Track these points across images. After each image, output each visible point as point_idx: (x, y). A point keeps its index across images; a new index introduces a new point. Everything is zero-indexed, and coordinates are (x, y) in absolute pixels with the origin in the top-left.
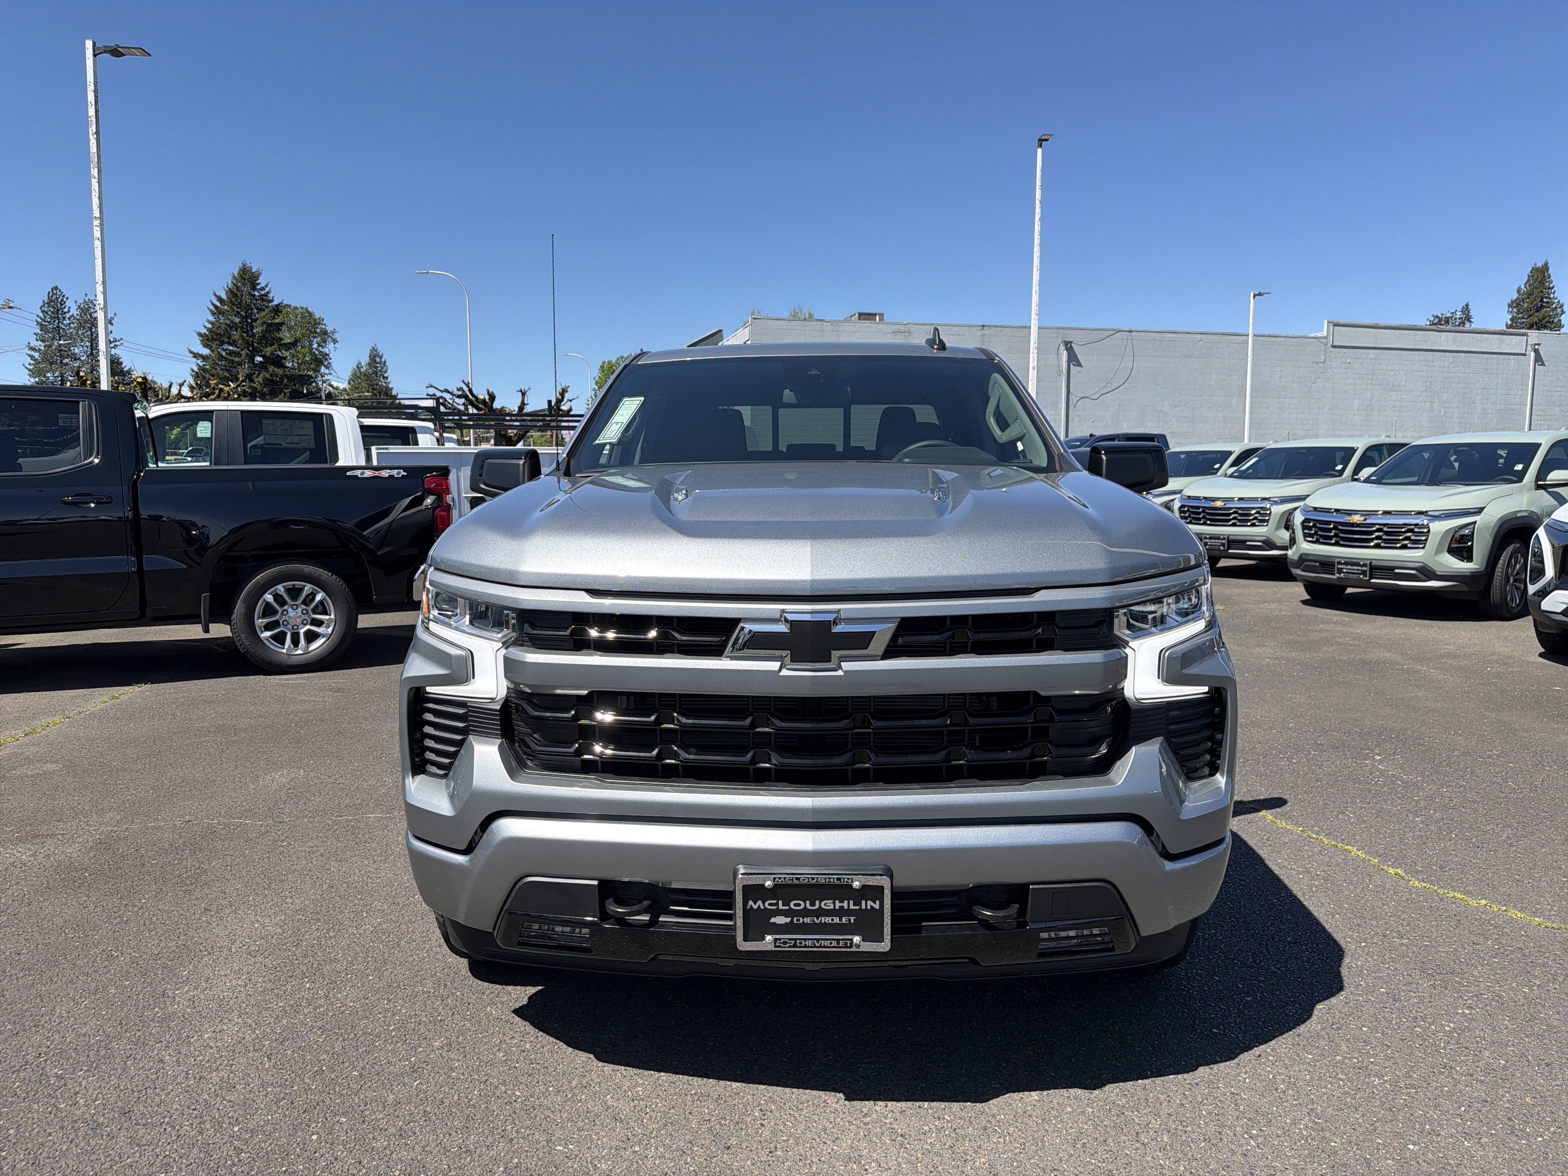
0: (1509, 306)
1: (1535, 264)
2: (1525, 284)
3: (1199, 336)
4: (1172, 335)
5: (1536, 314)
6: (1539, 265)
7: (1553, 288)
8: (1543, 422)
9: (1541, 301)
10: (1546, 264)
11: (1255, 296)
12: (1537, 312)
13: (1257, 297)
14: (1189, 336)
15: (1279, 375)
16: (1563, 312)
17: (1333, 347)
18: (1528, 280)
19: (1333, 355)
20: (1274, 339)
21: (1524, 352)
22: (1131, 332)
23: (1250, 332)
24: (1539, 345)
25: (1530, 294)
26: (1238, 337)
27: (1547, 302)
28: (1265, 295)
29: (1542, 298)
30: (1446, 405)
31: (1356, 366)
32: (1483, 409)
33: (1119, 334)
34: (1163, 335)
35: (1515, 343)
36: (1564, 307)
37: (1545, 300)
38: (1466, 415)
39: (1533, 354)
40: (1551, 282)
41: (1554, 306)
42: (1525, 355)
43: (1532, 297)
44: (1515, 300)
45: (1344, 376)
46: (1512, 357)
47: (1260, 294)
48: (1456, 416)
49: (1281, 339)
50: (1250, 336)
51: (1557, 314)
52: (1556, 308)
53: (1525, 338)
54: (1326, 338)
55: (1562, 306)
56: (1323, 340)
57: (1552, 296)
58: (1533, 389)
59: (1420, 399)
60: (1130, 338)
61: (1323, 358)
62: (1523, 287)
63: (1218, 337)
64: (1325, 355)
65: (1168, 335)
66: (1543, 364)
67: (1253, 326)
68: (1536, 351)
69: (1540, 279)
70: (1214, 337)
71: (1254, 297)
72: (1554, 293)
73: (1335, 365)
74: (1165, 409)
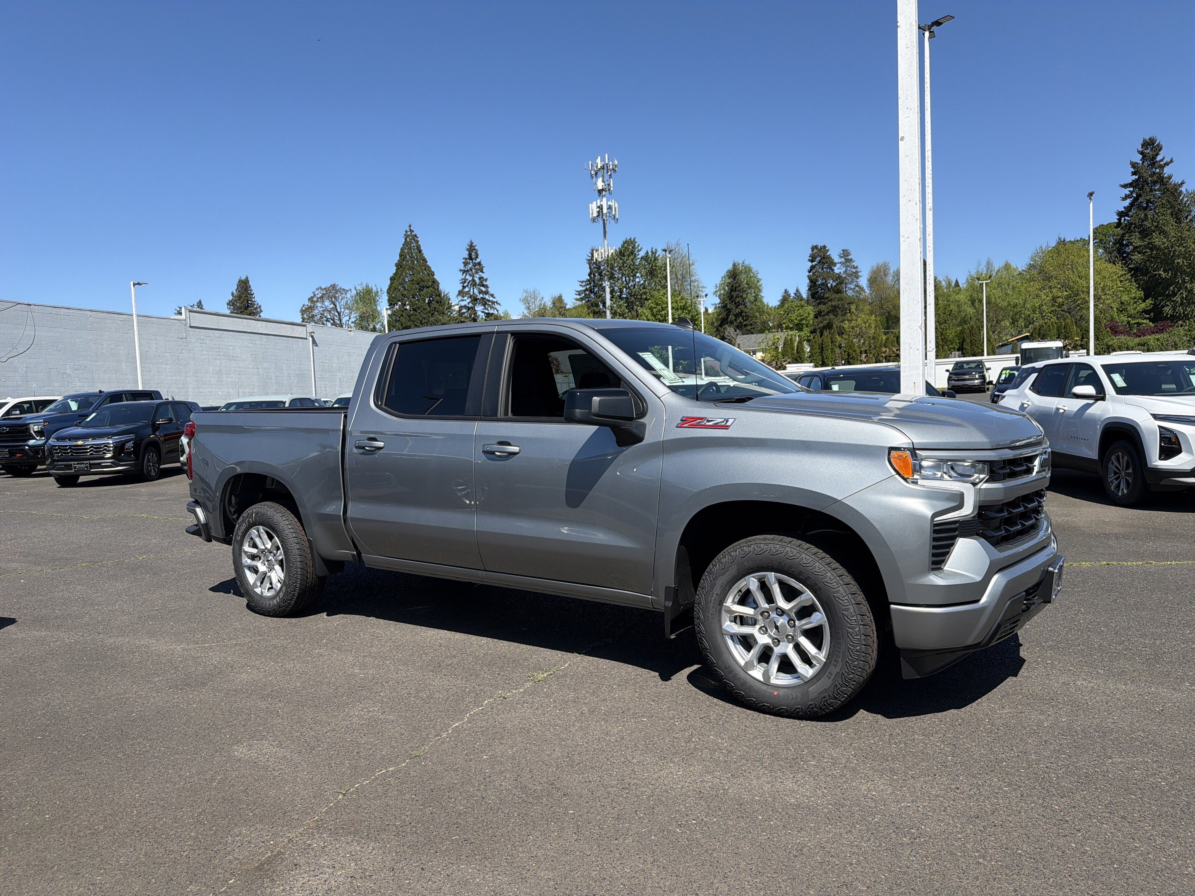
0: (228, 304)
1: (241, 278)
2: (236, 290)
3: (89, 313)
4: (66, 311)
5: (246, 311)
6: (243, 278)
7: (253, 294)
8: (321, 382)
9: (248, 303)
10: (247, 278)
11: (134, 284)
12: (246, 309)
13: (136, 286)
14: (80, 312)
15: (155, 347)
16: (261, 311)
17: (191, 327)
18: (238, 288)
19: (191, 333)
20: (148, 319)
21: (305, 337)
22: (30, 305)
23: (134, 312)
24: (313, 333)
25: (240, 297)
26: (121, 316)
27: (251, 304)
28: (143, 285)
29: (248, 301)
30: (267, 371)
31: (207, 342)
32: (288, 373)
33: (18, 306)
34: (58, 310)
35: (300, 331)
36: (262, 308)
37: (250, 302)
38: (279, 378)
39: (311, 339)
40: (251, 290)
41: (255, 306)
42: (306, 339)
43: (242, 300)
44: (231, 301)
45: (200, 348)
46: (300, 340)
47: (139, 284)
48: (273, 378)
49: (154, 319)
50: (134, 316)
51: (258, 312)
52: (257, 308)
53: (305, 328)
54: (185, 320)
55: (260, 307)
56: (183, 322)
57: (253, 300)
58: (314, 361)
59: (251, 366)
60: (29, 310)
61: (185, 335)
62: (235, 292)
63: (105, 314)
64: (186, 333)
65: (62, 310)
66: (317, 345)
67: (136, 308)
68: (312, 337)
69: (244, 288)
70: (102, 314)
71: (134, 286)
72: (254, 298)
73: (193, 340)
74: (69, 371)
